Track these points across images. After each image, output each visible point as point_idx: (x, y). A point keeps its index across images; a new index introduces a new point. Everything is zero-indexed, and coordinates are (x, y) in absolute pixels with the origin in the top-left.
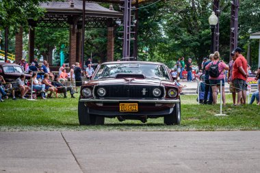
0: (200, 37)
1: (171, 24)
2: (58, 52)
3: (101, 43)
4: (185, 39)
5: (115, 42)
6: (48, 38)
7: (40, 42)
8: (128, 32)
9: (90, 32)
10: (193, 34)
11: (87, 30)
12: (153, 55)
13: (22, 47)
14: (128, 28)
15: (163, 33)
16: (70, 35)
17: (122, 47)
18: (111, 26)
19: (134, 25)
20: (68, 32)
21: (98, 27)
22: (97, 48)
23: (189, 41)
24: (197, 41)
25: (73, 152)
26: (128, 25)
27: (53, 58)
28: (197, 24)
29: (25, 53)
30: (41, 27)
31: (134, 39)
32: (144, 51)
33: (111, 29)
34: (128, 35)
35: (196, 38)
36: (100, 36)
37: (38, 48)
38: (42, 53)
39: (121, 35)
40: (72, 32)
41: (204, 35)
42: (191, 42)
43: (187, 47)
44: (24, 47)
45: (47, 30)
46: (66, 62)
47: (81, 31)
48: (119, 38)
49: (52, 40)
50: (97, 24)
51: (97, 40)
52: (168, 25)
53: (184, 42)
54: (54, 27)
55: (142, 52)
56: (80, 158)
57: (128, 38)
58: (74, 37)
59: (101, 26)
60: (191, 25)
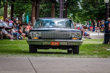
0: (99, 9)
1: (84, 2)
2: (26, 16)
3: (48, 11)
4: (91, 10)
5: (55, 11)
6: (21, 8)
7: (16, 10)
8: (62, 6)
9: (42, 6)
10: (96, 8)
11: (41, 4)
12: (75, 18)
13: (7, 13)
14: (62, 4)
15: (80, 7)
16: (32, 7)
17: (59, 13)
18: (53, 3)
19: (65, 2)
20: (31, 5)
21: (47, 3)
22: (46, 14)
23: (93, 11)
24: (98, 11)
25: (35, 68)
26: (62, 2)
27: (23, 19)
28: (98, 2)
29: (9, 16)
30: (17, 2)
31: (65, 9)
32: (70, 16)
33: (53, 4)
34: (62, 7)
35: (97, 9)
36: (47, 8)
37: (15, 13)
38: (17, 16)
39: (59, 8)
40: (33, 5)
41: (101, 8)
42: (95, 12)
43: (92, 14)
44: (8, 13)
45: (20, 4)
46: (29, 21)
47: (38, 5)
48: (57, 9)
49: (23, 9)
50: (46, 1)
51: (46, 10)
52: (82, 3)
53: (91, 11)
54: (24, 3)
55: (69, 16)
56: (38, 71)
57: (62, 9)
58: (34, 8)
59: (48, 3)
60: (94, 3)
